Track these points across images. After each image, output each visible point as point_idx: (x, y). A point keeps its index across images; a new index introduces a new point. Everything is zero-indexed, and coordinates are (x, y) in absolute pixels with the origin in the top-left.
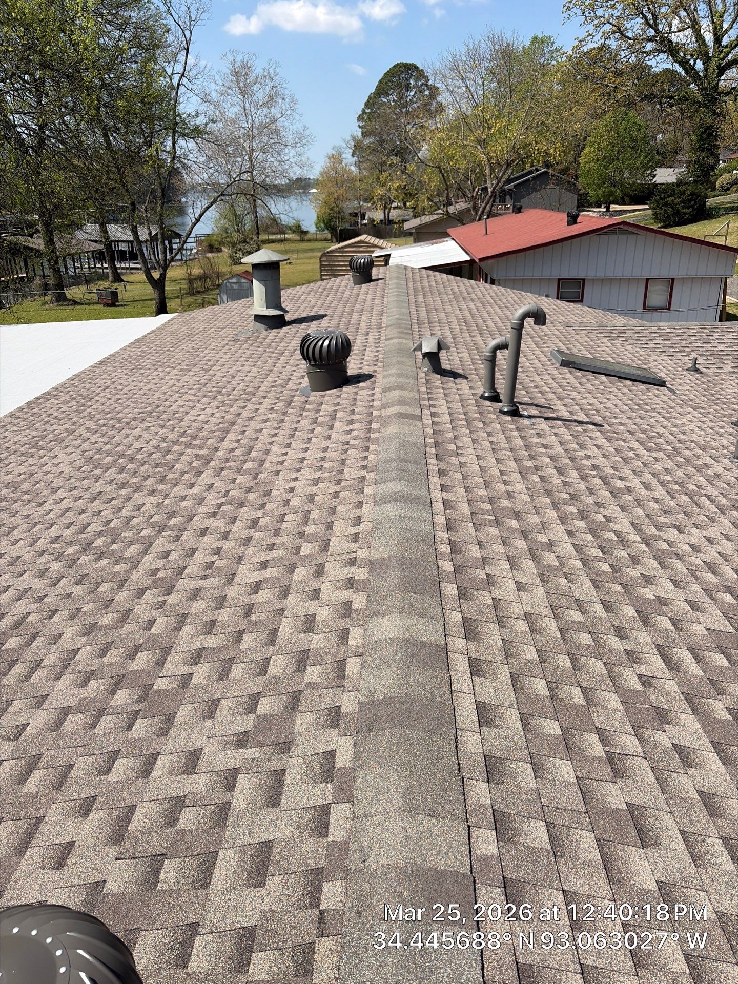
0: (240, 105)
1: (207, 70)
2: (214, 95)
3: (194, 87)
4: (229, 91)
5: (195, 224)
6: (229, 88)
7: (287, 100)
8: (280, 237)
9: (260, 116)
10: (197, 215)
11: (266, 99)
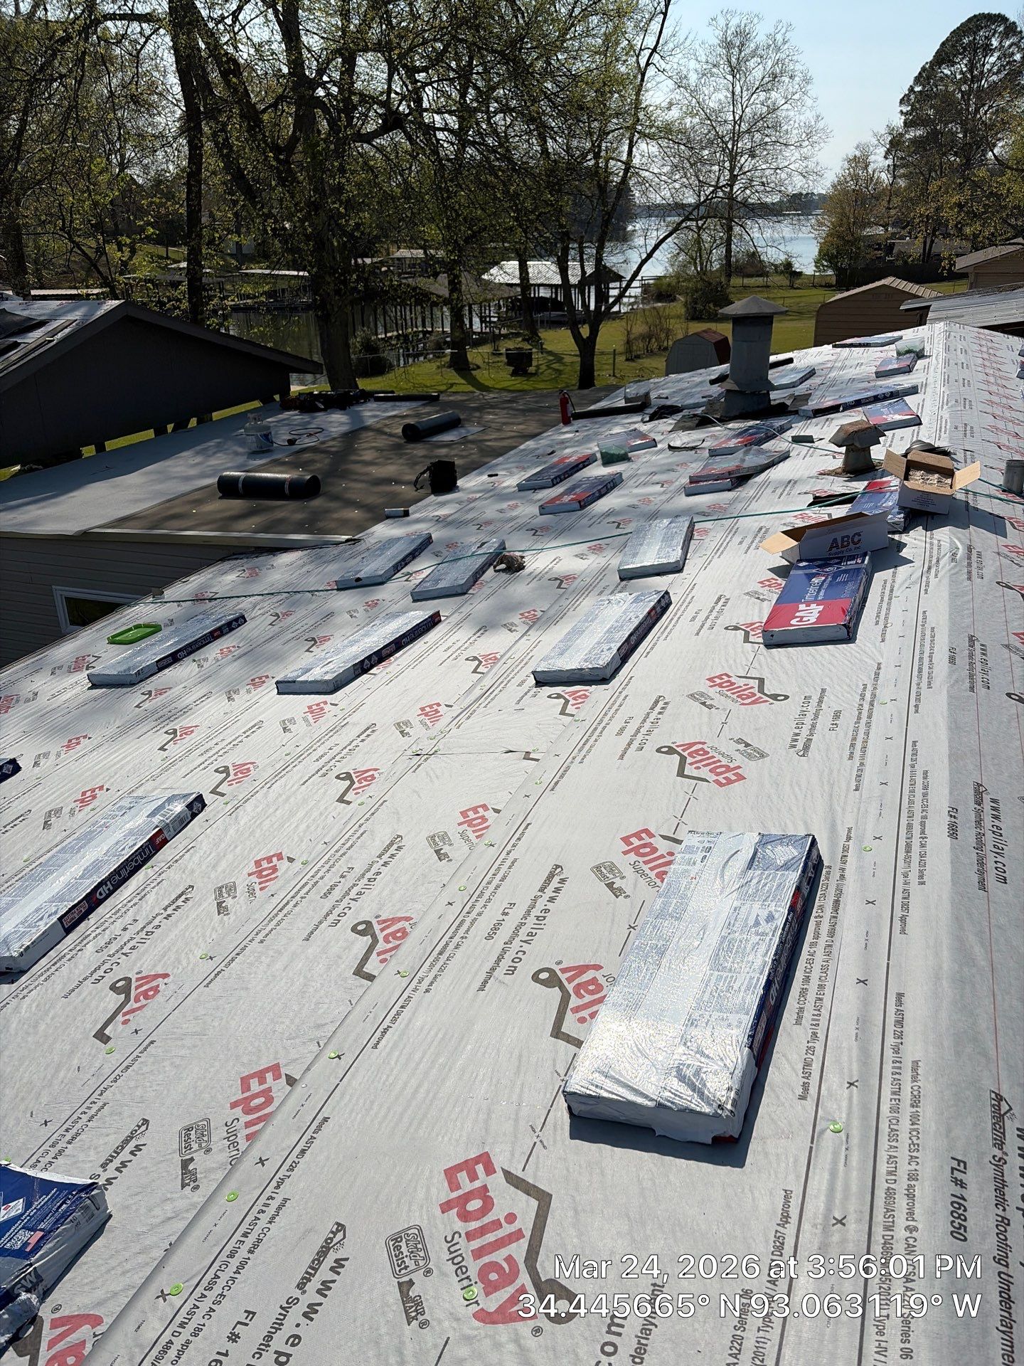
0: (728, 90)
3: (668, 67)
4: (714, 70)
5: (644, 262)
6: (715, 66)
7: (797, 79)
8: (759, 281)
9: (756, 105)
10: (649, 249)
11: (766, 79)
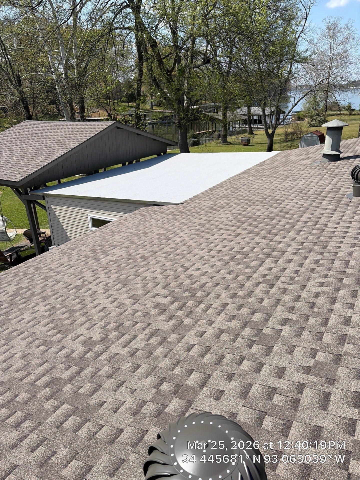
0: (328, 44)
1: (315, 28)
2: (316, 41)
3: (306, 37)
4: (324, 38)
5: (294, 106)
6: (324, 36)
7: (356, 40)
8: (338, 112)
9: (339, 49)
10: (296, 102)
11: (344, 40)
